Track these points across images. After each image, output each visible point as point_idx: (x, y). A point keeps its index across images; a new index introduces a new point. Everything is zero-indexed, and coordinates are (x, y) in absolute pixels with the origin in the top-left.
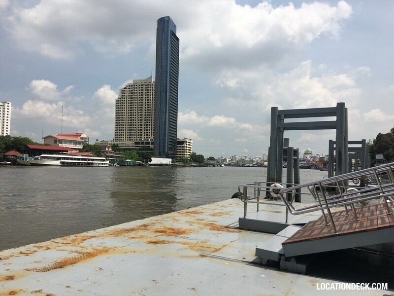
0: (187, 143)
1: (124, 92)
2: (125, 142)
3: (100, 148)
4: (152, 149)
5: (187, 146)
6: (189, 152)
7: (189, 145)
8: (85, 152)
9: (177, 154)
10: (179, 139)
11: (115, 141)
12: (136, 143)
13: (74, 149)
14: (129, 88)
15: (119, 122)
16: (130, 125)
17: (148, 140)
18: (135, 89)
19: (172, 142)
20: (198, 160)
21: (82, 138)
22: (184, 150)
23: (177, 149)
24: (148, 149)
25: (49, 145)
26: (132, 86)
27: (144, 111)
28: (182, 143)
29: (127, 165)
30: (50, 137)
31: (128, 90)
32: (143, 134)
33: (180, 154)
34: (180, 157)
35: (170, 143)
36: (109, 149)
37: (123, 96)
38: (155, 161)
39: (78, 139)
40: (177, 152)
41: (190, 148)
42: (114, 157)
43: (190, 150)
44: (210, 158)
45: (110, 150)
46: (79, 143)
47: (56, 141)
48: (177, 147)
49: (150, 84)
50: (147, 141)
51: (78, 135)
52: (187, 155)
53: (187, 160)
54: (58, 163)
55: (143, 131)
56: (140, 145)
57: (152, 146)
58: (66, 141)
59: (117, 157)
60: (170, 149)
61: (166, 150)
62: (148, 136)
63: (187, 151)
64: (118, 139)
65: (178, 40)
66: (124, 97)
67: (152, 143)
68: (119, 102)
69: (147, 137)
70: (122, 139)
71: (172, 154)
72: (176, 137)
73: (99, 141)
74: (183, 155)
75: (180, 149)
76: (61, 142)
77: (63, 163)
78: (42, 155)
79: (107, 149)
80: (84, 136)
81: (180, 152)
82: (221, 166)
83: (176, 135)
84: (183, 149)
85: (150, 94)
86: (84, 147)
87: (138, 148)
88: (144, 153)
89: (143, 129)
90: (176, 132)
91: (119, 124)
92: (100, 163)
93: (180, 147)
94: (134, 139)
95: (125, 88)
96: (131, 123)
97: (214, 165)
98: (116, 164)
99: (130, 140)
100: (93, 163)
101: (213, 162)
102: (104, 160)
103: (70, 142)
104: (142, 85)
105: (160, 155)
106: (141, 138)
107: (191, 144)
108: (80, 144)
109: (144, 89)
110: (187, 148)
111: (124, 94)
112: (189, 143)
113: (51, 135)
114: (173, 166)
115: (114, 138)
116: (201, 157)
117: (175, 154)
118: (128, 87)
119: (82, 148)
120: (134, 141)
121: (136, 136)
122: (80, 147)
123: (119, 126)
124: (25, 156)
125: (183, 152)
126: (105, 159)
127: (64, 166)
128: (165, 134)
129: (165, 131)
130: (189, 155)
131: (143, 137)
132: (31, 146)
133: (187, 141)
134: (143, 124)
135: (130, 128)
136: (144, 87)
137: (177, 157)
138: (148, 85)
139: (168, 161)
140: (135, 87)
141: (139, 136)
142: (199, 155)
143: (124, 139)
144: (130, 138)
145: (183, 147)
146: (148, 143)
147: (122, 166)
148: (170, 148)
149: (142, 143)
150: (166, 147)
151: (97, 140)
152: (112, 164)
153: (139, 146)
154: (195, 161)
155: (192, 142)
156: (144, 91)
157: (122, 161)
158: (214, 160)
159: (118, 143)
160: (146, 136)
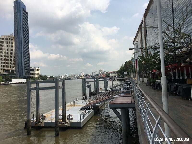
0: (36, 70)
4: (15, 74)
5: (36, 71)
6: (38, 75)
7: (38, 71)
9: (31, 76)
10: (31, 68)
12: (5, 71)
17: (13, 69)
19: (27, 70)
20: (43, 78)
23: (31, 73)
24: (13, 74)
26: (1, 39)
28: (33, 70)
33: (32, 76)
34: (32, 77)
35: (25, 70)
38: (14, 81)
40: (31, 75)
41: (38, 72)
43: (38, 73)
44: (51, 77)
48: (31, 72)
50: (12, 70)
53: (36, 79)
56: (8, 72)
57: (15, 72)
60: (25, 73)
62: (13, 67)
63: (36, 74)
65: (27, 13)
69: (12, 68)
71: (28, 76)
72: (29, 67)
74: (34, 76)
75: (32, 73)
81: (32, 75)
84: (34, 73)
87: (7, 74)
90: (29, 64)
93: (32, 72)
94: (4, 69)
99: (2, 69)
101: (52, 79)
104: (7, 38)
106: (8, 68)
107: (39, 70)
110: (36, 73)
112: (38, 69)
117: (29, 76)
121: (5, 67)
125: (34, 75)
129: (22, 63)
130: (38, 76)
131: (10, 67)
133: (36, 68)
135: (1, 62)
136: (9, 39)
137: (31, 78)
138: (11, 38)
139: (24, 80)
140: (3, 39)
142: (44, 76)
145: (34, 72)
150: (23, 73)
154: (41, 79)
155: (39, 69)
156: (9, 42)
158: (53, 77)
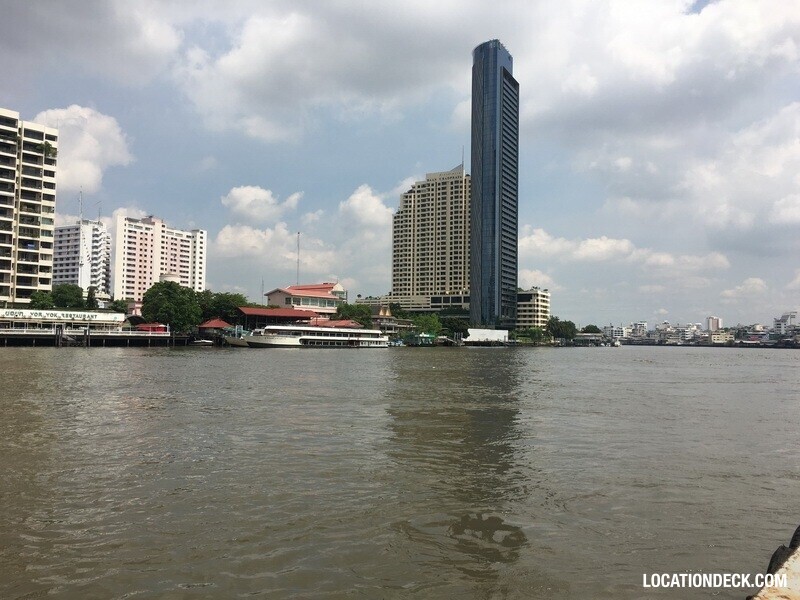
0: (540, 298)
1: (409, 199)
2: (412, 298)
3: (369, 311)
4: (466, 312)
5: (540, 303)
6: (544, 317)
7: (544, 301)
8: (342, 319)
9: (519, 322)
10: (520, 289)
11: (392, 296)
12: (434, 300)
13: (321, 314)
14: (418, 192)
15: (400, 258)
16: (422, 264)
17: (458, 293)
18: (431, 192)
19: (507, 296)
20: (562, 333)
21: (334, 293)
22: (533, 313)
23: (519, 311)
24: (460, 310)
25: (278, 307)
26: (424, 186)
27: (448, 236)
28: (528, 297)
29: (422, 345)
30: (278, 291)
31: (417, 194)
32: (448, 281)
33: (525, 322)
34: (525, 327)
35: (503, 298)
36: (385, 313)
37: (407, 207)
38: (476, 334)
39: (328, 295)
40: (519, 316)
41: (546, 307)
42: (396, 328)
43: (545, 312)
44: (588, 327)
45: (388, 314)
46: (330, 302)
47: (288, 301)
48: (519, 306)
49: (459, 180)
50: (456, 295)
51: (327, 287)
52: (540, 323)
53: (539, 332)
54: (296, 341)
55: (448, 276)
56: (442, 304)
57: (465, 306)
58: (306, 300)
59: (400, 328)
60: (504, 310)
61: (496, 313)
62: (458, 286)
63: (540, 314)
64: (399, 292)
65: (516, 85)
66: (408, 209)
67: (467, 300)
68: (400, 220)
69: (456, 288)
70: (407, 292)
71: (508, 321)
72: (516, 286)
73: (363, 297)
74: (530, 322)
75: (525, 311)
76: (297, 301)
77: (304, 341)
78: (267, 327)
79: (381, 313)
80: (338, 288)
81: (525, 316)
82: (613, 345)
83: (516, 281)
84: (530, 311)
85: (459, 200)
86: (338, 310)
87: (439, 309)
88: (453, 321)
89: (448, 271)
90: (516, 275)
91: (400, 263)
92: (371, 342)
93: (525, 306)
94: (430, 291)
95: (410, 192)
96: (423, 259)
97: (597, 344)
98: (400, 343)
99: (423, 294)
100: (358, 341)
101: (593, 337)
102: (377, 335)
103: (314, 300)
104: (444, 183)
105: (484, 324)
106: (443, 289)
107: (548, 300)
108: (332, 305)
109: (449, 191)
110: (540, 309)
111: (409, 204)
112: (544, 296)
113: (280, 288)
114: (511, 346)
115: (391, 290)
116: (570, 325)
117: (514, 321)
118: (416, 189)
119: (334, 312)
120: (430, 296)
121: (433, 287)
122: (332, 310)
123: (400, 268)
124: (238, 329)
125: (530, 316)
126: (379, 332)
127: (307, 347)
128: (492, 280)
129: (493, 272)
130: (544, 322)
131: (448, 286)
132: (246, 311)
133: (539, 292)
134: (448, 261)
135: (422, 269)
136: (449, 186)
137: (518, 327)
138: (457, 182)
139: (501, 335)
140: (431, 187)
141: (440, 286)
142: (565, 323)
143: (411, 292)
144: (422, 291)
145: (530, 306)
146: (458, 299)
147: (412, 346)
148: (503, 308)
149: (446, 300)
150: (496, 307)
151: (359, 296)
152: (393, 344)
153: (440, 307)
154: (557, 335)
155: (549, 295)
156: (449, 196)
157: (412, 337)
158: (598, 331)
159: (400, 300)
160: (453, 286)
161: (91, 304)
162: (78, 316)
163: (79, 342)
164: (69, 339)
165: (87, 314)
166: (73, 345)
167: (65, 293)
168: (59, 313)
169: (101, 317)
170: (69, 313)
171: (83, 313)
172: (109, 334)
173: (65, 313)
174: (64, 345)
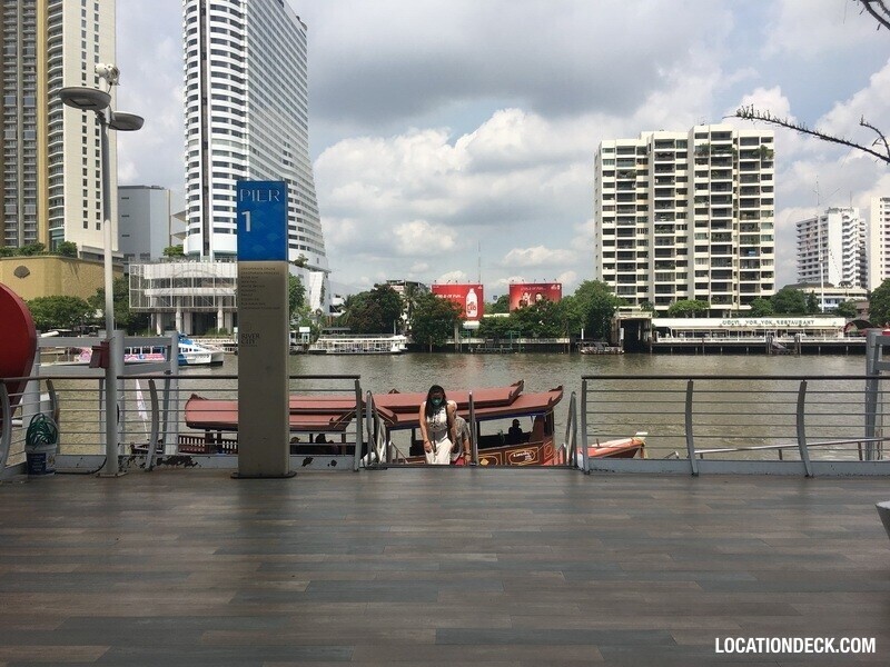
161: (812, 309)
162: (794, 322)
163: (789, 350)
164: (780, 346)
165: (803, 319)
166: (783, 353)
167: (784, 298)
168: (774, 320)
169: (818, 323)
170: (784, 319)
171: (799, 319)
172: (825, 341)
173: (780, 319)
174: (774, 354)
